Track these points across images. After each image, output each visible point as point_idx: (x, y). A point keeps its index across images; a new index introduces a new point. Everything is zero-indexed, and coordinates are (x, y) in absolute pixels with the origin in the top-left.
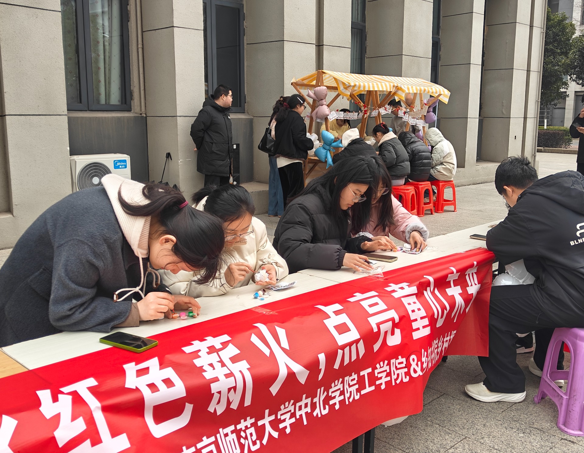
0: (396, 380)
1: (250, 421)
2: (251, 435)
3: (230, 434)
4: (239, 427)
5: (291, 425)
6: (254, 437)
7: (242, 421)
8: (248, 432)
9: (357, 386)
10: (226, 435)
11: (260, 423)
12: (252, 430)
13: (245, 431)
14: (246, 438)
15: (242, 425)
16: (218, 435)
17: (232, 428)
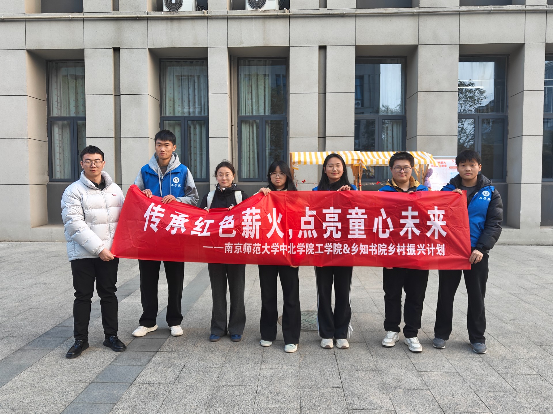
0: (335, 252)
1: (259, 245)
2: (258, 249)
3: (249, 245)
4: (253, 245)
5: (277, 252)
6: (259, 250)
7: (256, 244)
8: (257, 248)
9: (313, 249)
10: (248, 245)
11: (263, 247)
12: (259, 248)
13: (256, 247)
14: (255, 249)
15: (255, 245)
16: (244, 244)
17: (251, 244)
